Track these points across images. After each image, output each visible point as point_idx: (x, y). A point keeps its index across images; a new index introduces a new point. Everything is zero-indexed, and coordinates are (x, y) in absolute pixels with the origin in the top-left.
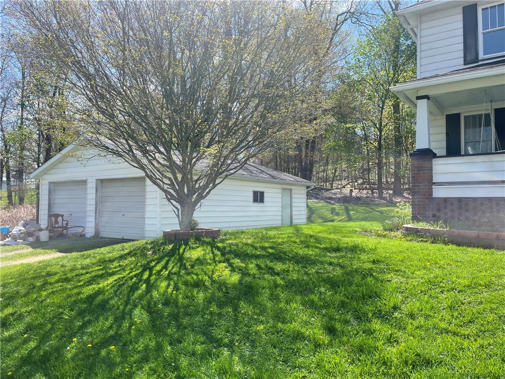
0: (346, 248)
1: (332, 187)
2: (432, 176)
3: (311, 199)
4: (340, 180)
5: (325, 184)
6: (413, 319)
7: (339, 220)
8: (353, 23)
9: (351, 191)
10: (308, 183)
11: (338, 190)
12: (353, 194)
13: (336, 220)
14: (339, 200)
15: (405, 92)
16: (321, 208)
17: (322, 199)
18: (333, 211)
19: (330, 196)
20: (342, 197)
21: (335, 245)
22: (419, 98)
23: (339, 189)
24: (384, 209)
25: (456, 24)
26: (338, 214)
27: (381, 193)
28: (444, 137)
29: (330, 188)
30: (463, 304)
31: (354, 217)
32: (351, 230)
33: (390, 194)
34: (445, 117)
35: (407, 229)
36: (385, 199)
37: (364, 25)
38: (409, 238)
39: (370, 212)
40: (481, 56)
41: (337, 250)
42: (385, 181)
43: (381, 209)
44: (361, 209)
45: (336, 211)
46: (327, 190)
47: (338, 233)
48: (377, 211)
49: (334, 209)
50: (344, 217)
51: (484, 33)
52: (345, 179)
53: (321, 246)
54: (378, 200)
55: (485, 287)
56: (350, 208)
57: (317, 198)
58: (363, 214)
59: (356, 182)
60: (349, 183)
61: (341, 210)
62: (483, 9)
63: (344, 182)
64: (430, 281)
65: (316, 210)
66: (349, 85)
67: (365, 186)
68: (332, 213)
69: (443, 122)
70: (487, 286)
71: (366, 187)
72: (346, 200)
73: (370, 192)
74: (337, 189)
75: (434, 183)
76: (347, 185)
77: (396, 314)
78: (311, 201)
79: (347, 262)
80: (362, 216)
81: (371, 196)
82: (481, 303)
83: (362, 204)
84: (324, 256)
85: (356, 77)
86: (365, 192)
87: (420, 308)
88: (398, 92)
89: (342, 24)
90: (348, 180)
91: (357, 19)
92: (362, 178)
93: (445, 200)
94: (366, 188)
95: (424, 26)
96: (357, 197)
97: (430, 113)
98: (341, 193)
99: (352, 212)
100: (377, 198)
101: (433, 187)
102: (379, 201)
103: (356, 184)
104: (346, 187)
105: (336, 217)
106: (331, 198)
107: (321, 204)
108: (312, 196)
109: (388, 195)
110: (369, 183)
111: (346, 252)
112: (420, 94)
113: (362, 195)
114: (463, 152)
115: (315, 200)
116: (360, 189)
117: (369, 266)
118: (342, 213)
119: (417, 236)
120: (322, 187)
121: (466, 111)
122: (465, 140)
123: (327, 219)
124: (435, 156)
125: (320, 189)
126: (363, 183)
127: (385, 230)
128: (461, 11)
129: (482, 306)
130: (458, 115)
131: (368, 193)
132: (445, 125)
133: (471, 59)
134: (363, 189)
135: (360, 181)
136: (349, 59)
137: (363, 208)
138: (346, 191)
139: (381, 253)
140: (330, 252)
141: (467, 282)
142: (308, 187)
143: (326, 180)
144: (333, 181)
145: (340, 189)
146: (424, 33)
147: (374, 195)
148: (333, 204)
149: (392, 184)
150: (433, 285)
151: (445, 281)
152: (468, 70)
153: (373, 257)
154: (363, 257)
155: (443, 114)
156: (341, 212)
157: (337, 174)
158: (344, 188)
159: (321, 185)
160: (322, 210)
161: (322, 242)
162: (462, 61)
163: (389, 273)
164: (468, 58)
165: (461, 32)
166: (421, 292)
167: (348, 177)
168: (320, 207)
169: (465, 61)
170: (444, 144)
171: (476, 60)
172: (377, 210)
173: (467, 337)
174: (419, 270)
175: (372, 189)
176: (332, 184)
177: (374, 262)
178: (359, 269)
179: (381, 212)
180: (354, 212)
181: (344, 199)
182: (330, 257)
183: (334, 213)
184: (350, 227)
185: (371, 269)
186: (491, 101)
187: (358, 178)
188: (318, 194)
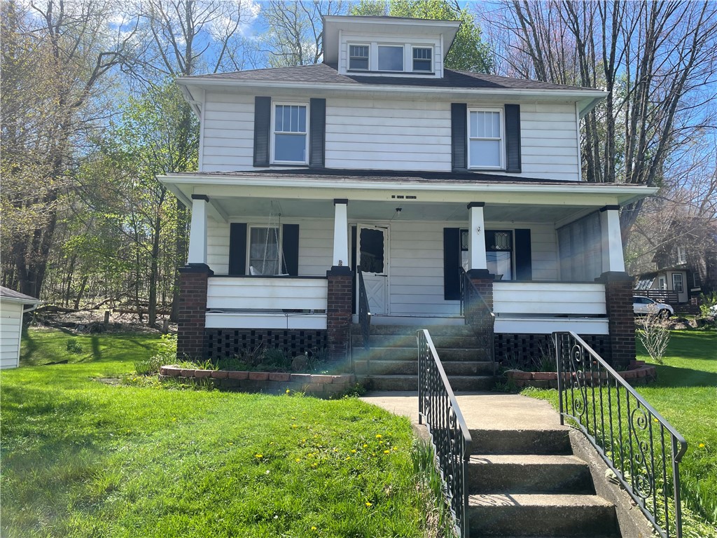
0: (62, 406)
1: (76, 307)
2: (206, 301)
3: (36, 326)
4: (93, 296)
5: (65, 302)
6: (134, 501)
7: (79, 360)
8: (124, 71)
9: (107, 314)
10: (29, 300)
11: (87, 312)
12: (111, 319)
13: (73, 359)
14: (84, 328)
15: (180, 187)
16: (51, 340)
17: (56, 326)
18: (71, 347)
19: (72, 321)
20: (90, 324)
21: (43, 404)
22: (195, 197)
23: (88, 310)
24: (153, 341)
25: (247, 116)
26: (78, 351)
27: (153, 319)
28: (227, 250)
29: (73, 308)
30: (202, 468)
31: (104, 355)
32: (87, 376)
33: (165, 320)
34: (229, 226)
35: (166, 372)
36: (157, 327)
37: (140, 79)
38: (166, 385)
39: (132, 347)
40: (272, 160)
41: (48, 409)
42: (161, 300)
43: (148, 341)
44: (118, 342)
45: (77, 345)
46: (68, 311)
47: (62, 382)
48: (142, 346)
49: (74, 342)
50: (88, 355)
51: (276, 134)
52: (100, 295)
53: (21, 406)
54: (147, 328)
55: (234, 443)
56: (101, 340)
57: (47, 324)
58: (119, 350)
59: (118, 300)
60: (106, 302)
61: (85, 344)
62: (277, 106)
63: (98, 301)
64: (169, 444)
65: (41, 344)
66: (113, 156)
67: (130, 307)
68: (69, 349)
69: (227, 232)
70: (235, 442)
71: (132, 309)
72: (98, 329)
73: (137, 317)
74: (85, 310)
75: (209, 309)
76: (102, 304)
77: (110, 499)
78: (36, 328)
79: (55, 428)
80: (116, 352)
81: (138, 322)
82: (224, 464)
83: (121, 334)
84: (20, 422)
85: (125, 148)
86: (130, 316)
87: (146, 484)
88: (168, 184)
89: (108, 68)
90: (106, 297)
91: (130, 67)
92: (128, 296)
93: (220, 331)
94: (131, 311)
95: (209, 106)
96: (116, 323)
97: (209, 217)
98: (91, 316)
99: (102, 347)
100: (147, 325)
101: (206, 314)
102: (148, 330)
103: (117, 303)
104: (101, 307)
105: (75, 356)
106: (72, 325)
107: (54, 334)
108: (39, 320)
109: (162, 322)
110: (137, 303)
111: (60, 413)
112: (197, 192)
113: (124, 321)
114: (247, 274)
115: (43, 328)
116: (122, 312)
117: (88, 430)
118: (86, 349)
119: (178, 381)
120: (60, 306)
121: (253, 222)
122: (251, 257)
123: (58, 358)
124: (211, 274)
125: (55, 310)
126: (129, 303)
127: (140, 374)
128: (254, 101)
129: (223, 469)
130: (244, 226)
131: (134, 318)
132: (229, 235)
133: (261, 161)
134: (127, 312)
135: (124, 300)
136: (115, 119)
137: (121, 341)
138: (100, 314)
139: (116, 409)
140: (32, 414)
141: (213, 439)
142: (26, 307)
143: (68, 295)
144: (79, 297)
145: (91, 310)
146: (210, 115)
147: (143, 320)
148: (75, 335)
149: (170, 306)
150: (172, 449)
151: (187, 442)
152: (254, 174)
153: (99, 416)
154: (85, 417)
155: (227, 222)
156: (84, 346)
157: (87, 286)
158: (98, 308)
159: (58, 304)
160: (51, 345)
161: (24, 400)
162: (251, 161)
163: (117, 439)
164: (259, 159)
165: (252, 126)
166: (154, 461)
167: (105, 293)
168: (49, 338)
169: (255, 161)
170: (227, 260)
171: (267, 164)
172: (142, 343)
173: (196, 512)
174: (160, 430)
175: (141, 312)
176: (77, 303)
177: (98, 425)
178: (71, 438)
179: (147, 347)
180: (106, 347)
181: (94, 327)
182: (29, 422)
183: (73, 349)
184: (89, 371)
185: (92, 435)
186: (280, 215)
187: (121, 295)
188: (50, 317)
